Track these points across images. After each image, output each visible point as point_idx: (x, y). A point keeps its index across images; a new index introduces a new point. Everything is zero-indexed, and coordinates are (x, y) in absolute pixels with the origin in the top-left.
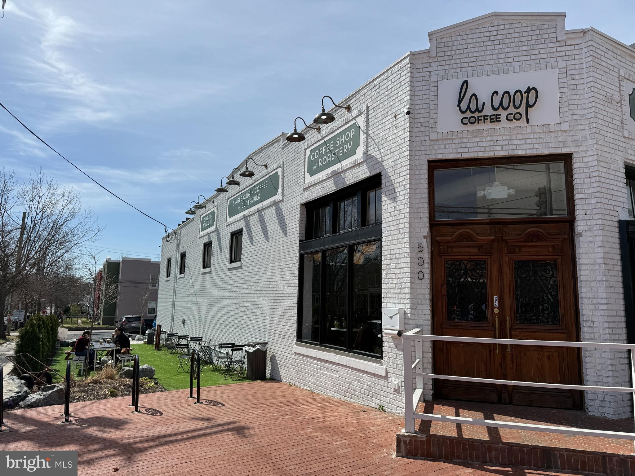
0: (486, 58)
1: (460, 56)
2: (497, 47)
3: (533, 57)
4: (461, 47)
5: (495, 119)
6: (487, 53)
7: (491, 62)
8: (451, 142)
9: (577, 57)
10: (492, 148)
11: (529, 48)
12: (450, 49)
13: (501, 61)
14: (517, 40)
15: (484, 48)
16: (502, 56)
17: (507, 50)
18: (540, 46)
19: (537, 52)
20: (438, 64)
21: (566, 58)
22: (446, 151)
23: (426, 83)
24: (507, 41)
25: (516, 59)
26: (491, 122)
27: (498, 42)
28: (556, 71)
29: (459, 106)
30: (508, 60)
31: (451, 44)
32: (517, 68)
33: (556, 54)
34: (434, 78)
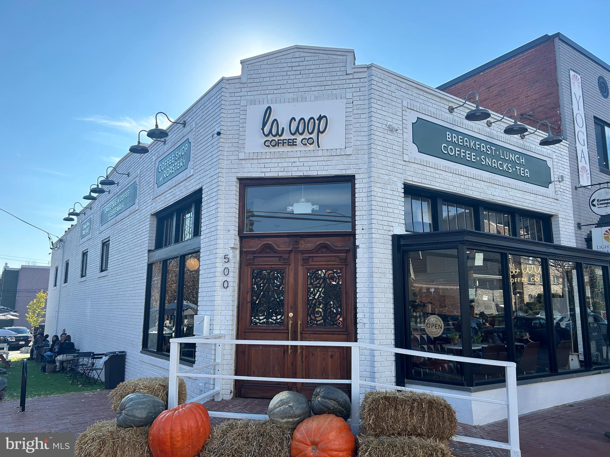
0: (288, 86)
1: (267, 84)
2: (298, 77)
3: (327, 88)
4: (268, 75)
5: (292, 143)
6: (289, 81)
7: (292, 90)
8: (256, 161)
9: (362, 89)
10: (290, 169)
11: (323, 79)
12: (258, 76)
13: (301, 90)
14: (314, 71)
15: (287, 77)
16: (301, 85)
17: (306, 80)
18: (333, 78)
19: (330, 83)
20: (248, 89)
21: (353, 90)
22: (252, 170)
23: (238, 107)
24: (307, 72)
25: (313, 89)
26: (288, 145)
27: (298, 72)
28: (345, 101)
29: (263, 129)
30: (306, 89)
31: (260, 71)
32: (313, 97)
33: (345, 86)
34: (243, 103)
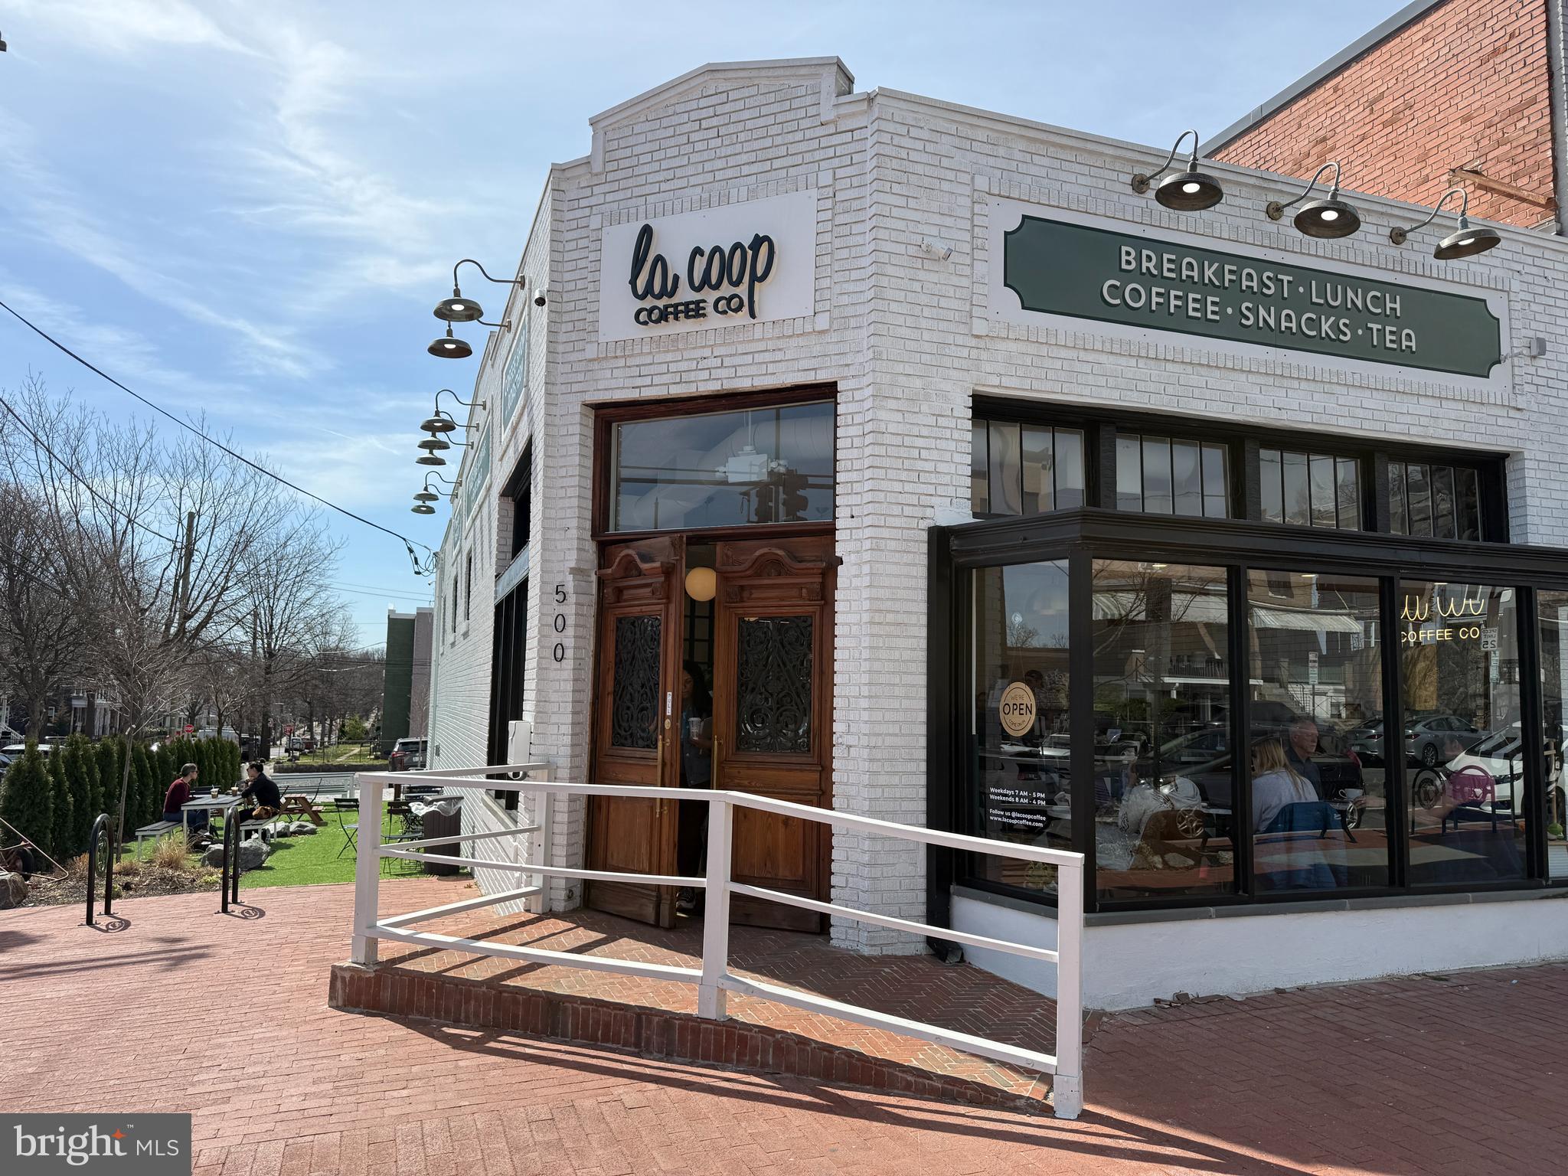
0: (691, 170)
1: (646, 169)
2: (713, 143)
3: (777, 164)
4: (648, 147)
5: (694, 311)
6: (694, 158)
7: (699, 179)
8: (621, 362)
9: (856, 158)
10: (692, 376)
11: (768, 142)
12: (628, 152)
13: (719, 175)
14: (750, 125)
15: (688, 148)
16: (720, 164)
17: (729, 151)
18: (790, 138)
19: (783, 151)
20: (607, 188)
21: (836, 162)
22: (613, 384)
23: (583, 233)
24: (732, 129)
25: (746, 170)
27: (713, 133)
28: (814, 193)
29: (633, 282)
30: (730, 173)
31: (631, 141)
32: (744, 191)
33: (818, 155)
34: (595, 222)
